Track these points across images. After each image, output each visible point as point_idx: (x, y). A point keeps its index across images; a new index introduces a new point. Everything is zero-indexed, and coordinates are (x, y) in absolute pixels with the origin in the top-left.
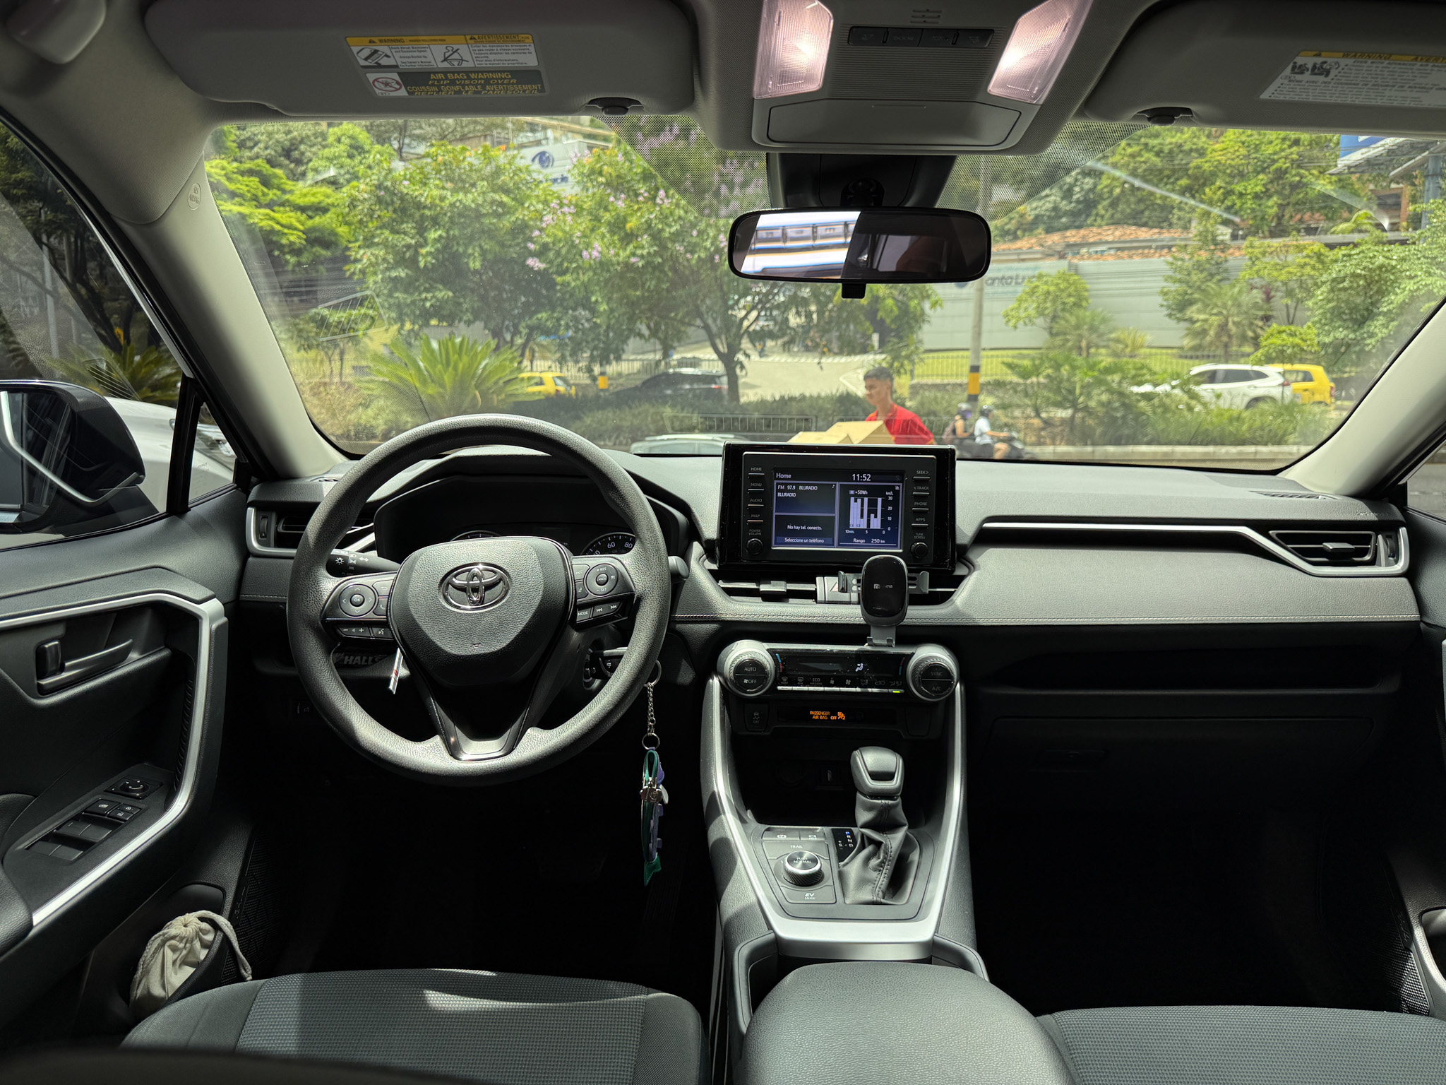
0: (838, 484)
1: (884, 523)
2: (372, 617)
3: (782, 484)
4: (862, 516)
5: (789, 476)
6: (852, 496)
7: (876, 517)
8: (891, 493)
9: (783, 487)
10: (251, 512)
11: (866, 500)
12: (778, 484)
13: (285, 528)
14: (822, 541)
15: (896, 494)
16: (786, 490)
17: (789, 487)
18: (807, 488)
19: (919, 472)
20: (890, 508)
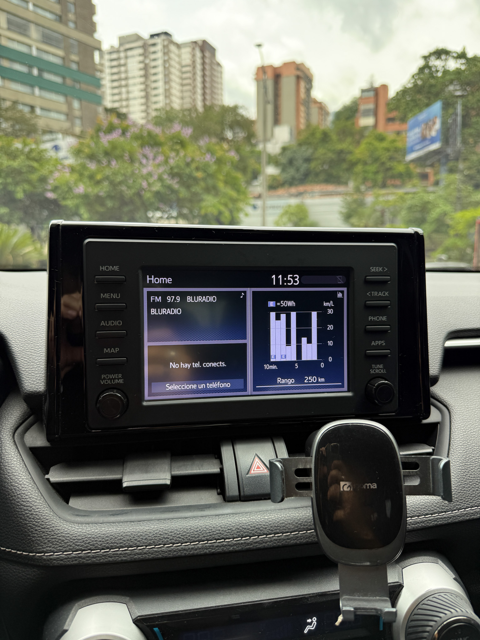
0: (249, 291)
1: (322, 350)
3: (157, 294)
4: (288, 342)
5: (169, 280)
6: (272, 309)
7: (309, 341)
8: (331, 304)
9: (159, 299)
11: (293, 315)
12: (150, 294)
14: (227, 385)
15: (338, 303)
16: (164, 304)
17: (169, 299)
18: (199, 299)
19: (373, 269)
20: (330, 327)
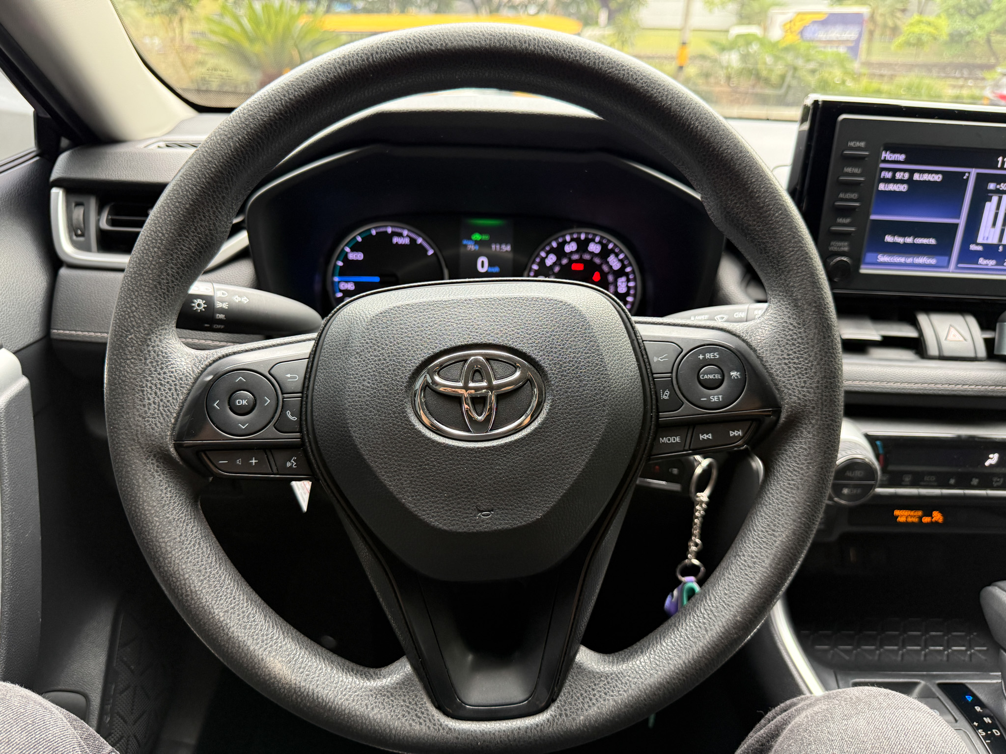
0: (974, 172)
2: (271, 434)
3: (888, 170)
4: (994, 224)
5: (902, 157)
6: (990, 192)
9: (889, 175)
10: (58, 196)
12: (882, 169)
13: (113, 223)
14: (933, 261)
16: (893, 180)
17: (899, 175)
18: (926, 177)
